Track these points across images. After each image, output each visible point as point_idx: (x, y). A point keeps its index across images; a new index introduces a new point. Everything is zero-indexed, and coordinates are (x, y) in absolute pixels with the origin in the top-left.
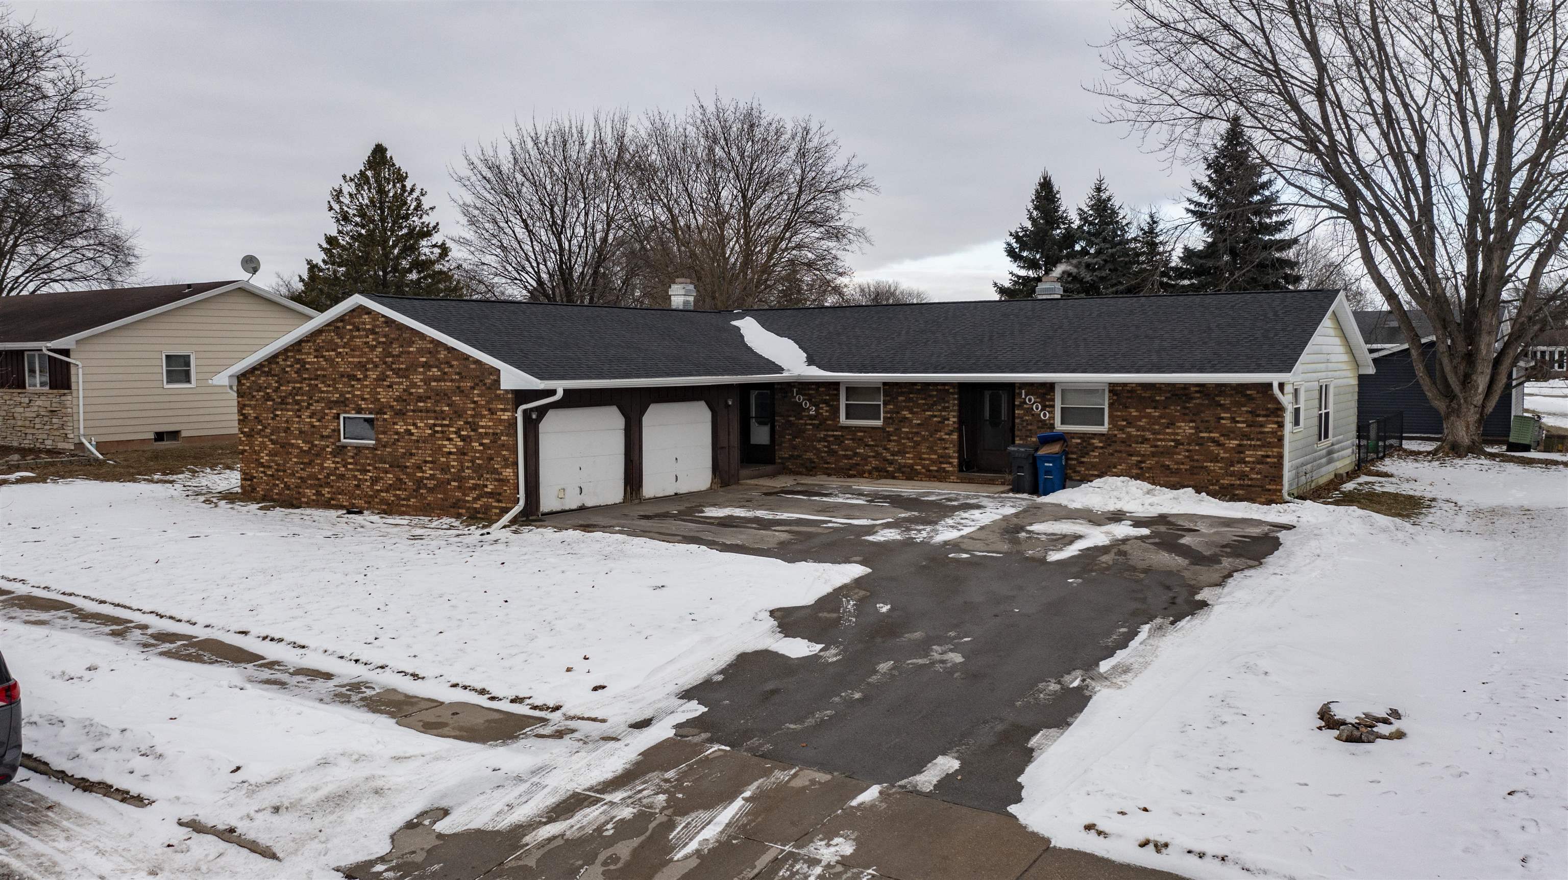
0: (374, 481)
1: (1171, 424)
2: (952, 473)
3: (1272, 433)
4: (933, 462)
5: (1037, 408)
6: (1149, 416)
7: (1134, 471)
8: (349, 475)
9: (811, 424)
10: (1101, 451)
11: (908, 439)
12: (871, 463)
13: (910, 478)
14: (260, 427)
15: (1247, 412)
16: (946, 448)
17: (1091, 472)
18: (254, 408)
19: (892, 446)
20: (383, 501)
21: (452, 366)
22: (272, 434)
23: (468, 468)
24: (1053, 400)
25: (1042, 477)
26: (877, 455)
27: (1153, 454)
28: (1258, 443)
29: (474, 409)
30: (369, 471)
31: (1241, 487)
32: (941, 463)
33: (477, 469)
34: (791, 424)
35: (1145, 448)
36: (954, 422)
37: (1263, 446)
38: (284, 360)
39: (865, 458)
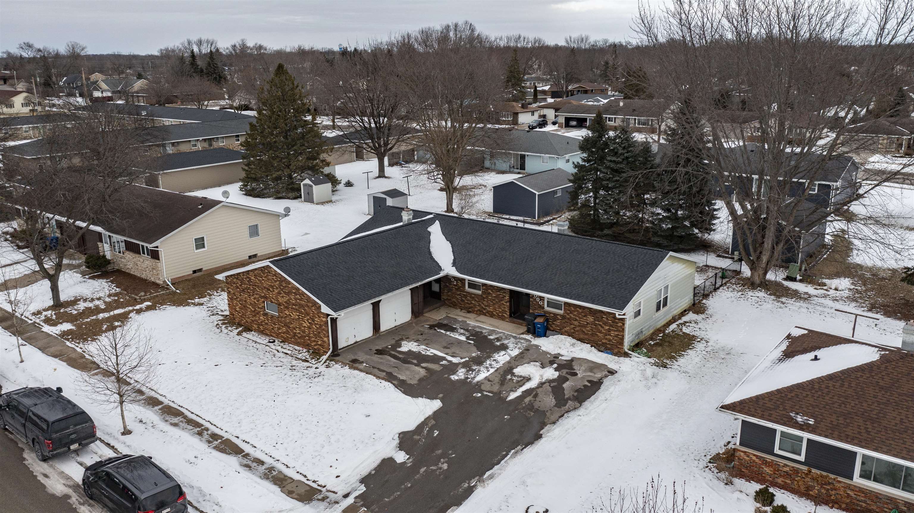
0: (279, 328)
1: (585, 316)
2: (507, 318)
3: (620, 326)
4: (500, 312)
5: (538, 300)
6: (578, 311)
7: (572, 331)
8: (269, 324)
9: (454, 288)
10: (561, 321)
11: (491, 301)
12: (477, 308)
13: (491, 317)
14: (235, 297)
16: (505, 308)
17: (557, 328)
18: (232, 289)
19: (485, 302)
20: (282, 337)
22: (240, 301)
23: (312, 333)
25: (537, 330)
26: (479, 305)
27: (579, 326)
28: (616, 329)
29: (313, 314)
30: (277, 324)
31: (609, 344)
32: (503, 313)
33: (315, 335)
34: (447, 286)
35: (576, 323)
36: (508, 300)
37: (617, 331)
38: (243, 276)
39: (475, 305)
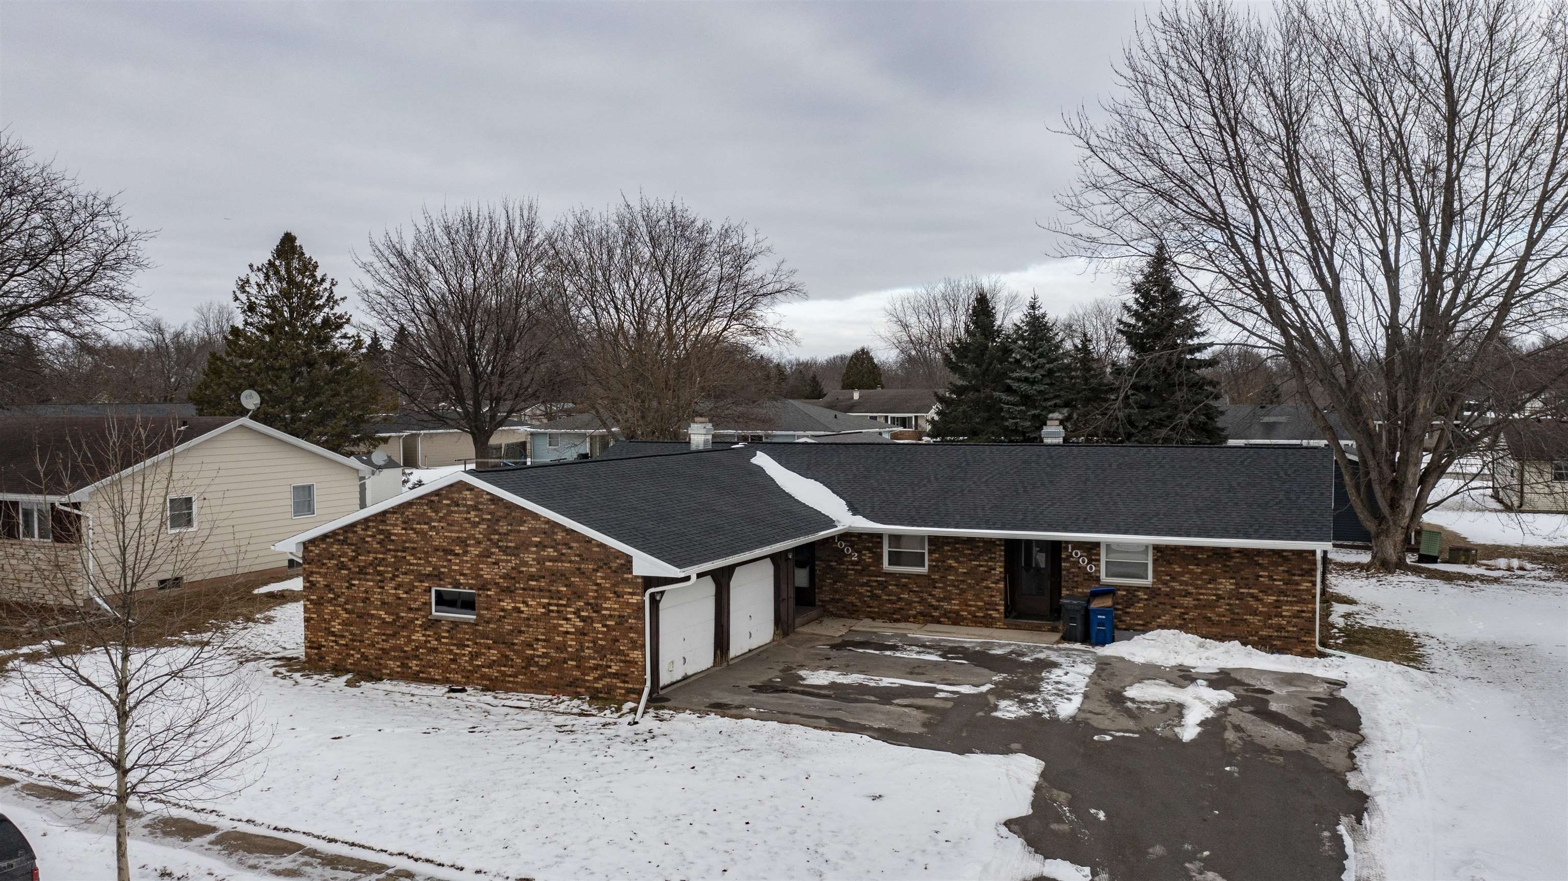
0: (474, 656)
1: (1213, 580)
2: (999, 620)
3: (1307, 590)
4: (980, 609)
5: (1083, 561)
6: (1191, 572)
7: (1178, 622)
8: (442, 648)
9: (853, 570)
10: (1145, 603)
11: (954, 586)
12: (915, 608)
13: (955, 623)
14: (331, 596)
15: (1284, 571)
16: (992, 596)
17: (1136, 622)
18: (324, 576)
19: (936, 592)
20: (484, 677)
21: (571, 548)
22: (346, 603)
23: (588, 648)
24: (1099, 555)
26: (922, 601)
27: (1196, 607)
28: (1294, 599)
29: (596, 591)
30: (468, 646)
31: (1279, 638)
32: (987, 609)
33: (599, 650)
34: (832, 569)
35: (1188, 601)
36: (1001, 572)
37: (1297, 602)
38: (365, 530)
39: (909, 603)
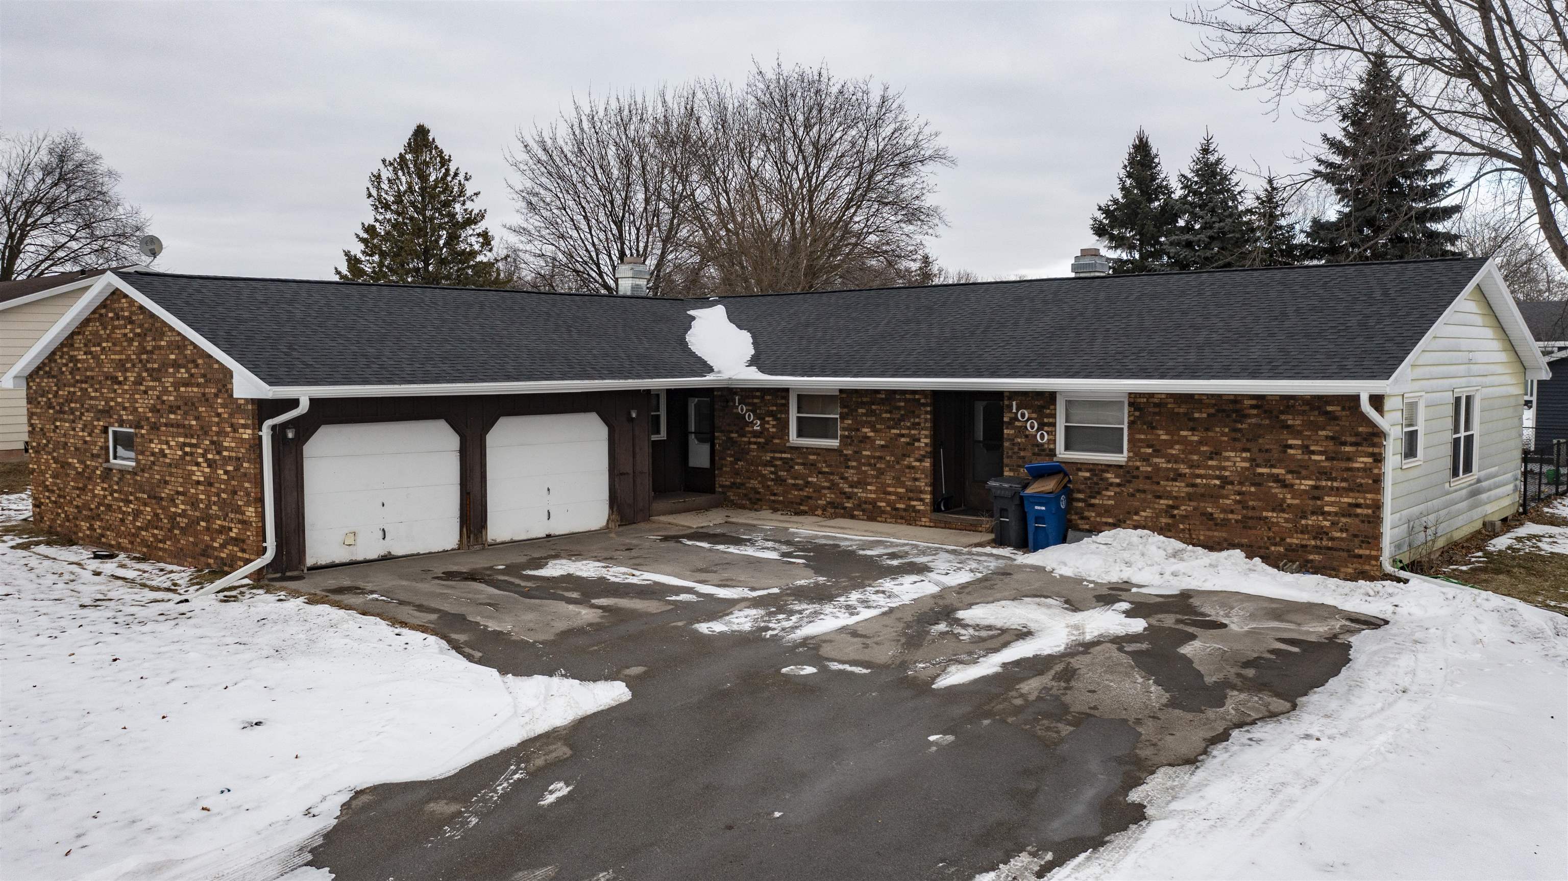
0: (137, 514)
1: (1215, 454)
2: (924, 514)
3: (1365, 470)
4: (900, 497)
5: (1032, 427)
6: (1184, 441)
7: (1164, 520)
8: (115, 505)
9: (755, 443)
10: (1118, 490)
11: (870, 465)
12: (825, 495)
13: (871, 518)
14: (44, 441)
15: (1327, 437)
16: (916, 479)
17: (1104, 520)
18: (40, 417)
19: (850, 474)
20: (143, 542)
21: (197, 366)
22: (54, 451)
23: (215, 503)
24: (1054, 416)
25: (1032, 525)
26: (833, 486)
27: (1190, 497)
28: (1344, 484)
29: (218, 424)
30: (131, 502)
31: (1318, 549)
32: (910, 499)
33: (223, 504)
34: (733, 442)
35: (1178, 488)
36: (926, 444)
37: (1349, 490)
38: (61, 357)
39: (818, 489)
